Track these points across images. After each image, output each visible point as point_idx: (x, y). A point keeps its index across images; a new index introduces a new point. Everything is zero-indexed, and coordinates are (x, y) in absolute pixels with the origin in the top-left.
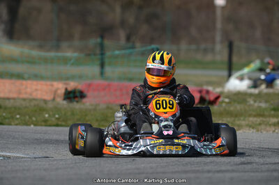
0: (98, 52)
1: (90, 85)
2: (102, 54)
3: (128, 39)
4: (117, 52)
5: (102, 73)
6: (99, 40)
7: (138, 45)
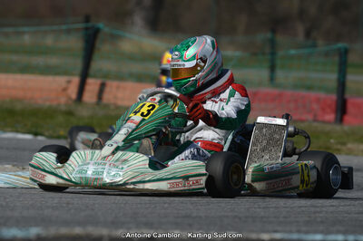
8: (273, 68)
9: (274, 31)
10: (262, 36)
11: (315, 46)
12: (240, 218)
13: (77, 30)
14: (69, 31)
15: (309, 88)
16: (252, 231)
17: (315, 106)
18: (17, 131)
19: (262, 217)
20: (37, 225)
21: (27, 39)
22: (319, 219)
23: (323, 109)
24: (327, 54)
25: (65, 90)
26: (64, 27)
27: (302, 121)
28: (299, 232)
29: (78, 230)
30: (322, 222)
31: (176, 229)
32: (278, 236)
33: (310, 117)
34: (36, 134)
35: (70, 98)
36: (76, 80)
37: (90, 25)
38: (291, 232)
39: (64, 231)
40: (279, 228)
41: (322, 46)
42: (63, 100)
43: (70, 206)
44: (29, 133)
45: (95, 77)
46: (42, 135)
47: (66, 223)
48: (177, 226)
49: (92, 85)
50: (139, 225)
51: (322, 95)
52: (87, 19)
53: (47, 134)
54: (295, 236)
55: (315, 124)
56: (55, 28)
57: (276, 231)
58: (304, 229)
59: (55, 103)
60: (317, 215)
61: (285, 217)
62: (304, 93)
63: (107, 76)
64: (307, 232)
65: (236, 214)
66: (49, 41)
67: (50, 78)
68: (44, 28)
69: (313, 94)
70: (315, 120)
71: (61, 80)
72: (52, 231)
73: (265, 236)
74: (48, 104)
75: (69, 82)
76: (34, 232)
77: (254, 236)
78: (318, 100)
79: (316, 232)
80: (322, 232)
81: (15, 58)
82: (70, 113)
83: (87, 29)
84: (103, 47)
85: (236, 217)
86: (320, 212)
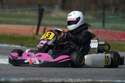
0: (102, 16)
1: (98, 32)
2: (104, 17)
3: (116, 11)
4: (111, 17)
5: (103, 26)
6: (102, 11)
7: (120, 14)
8: (104, 23)
9: (104, 10)
10: (100, 12)
11: (118, 15)
12: (92, 74)
13: (36, 9)
14: (33, 10)
15: (116, 29)
16: (97, 79)
17: (118, 35)
18: (16, 45)
19: (100, 74)
20: (22, 77)
21: (19, 13)
22: (120, 75)
23: (121, 37)
24: (122, 18)
25: (32, 30)
26: (32, 9)
27: (114, 41)
28: (113, 79)
29: (37, 79)
30: (121, 76)
31: (70, 78)
32: (105, 81)
33: (116, 39)
34: (22, 46)
35: (34, 33)
36: (36, 27)
37: (40, 8)
38: (110, 79)
39: (32, 79)
40: (106, 78)
41: (121, 15)
42: (31, 34)
43: (34, 70)
44: (20, 45)
45: (42, 26)
46: (24, 46)
47: (33, 76)
48: (71, 77)
49: (42, 28)
50: (58, 77)
51: (121, 32)
52: (40, 6)
53: (26, 45)
54: (111, 81)
55: (119, 42)
56: (29, 9)
57: (105, 79)
58: (115, 78)
59: (28, 35)
60: (119, 73)
61: (108, 74)
62: (114, 31)
63: (46, 25)
64: (116, 79)
65: (91, 73)
66: (27, 13)
67: (27, 26)
68: (24, 9)
69: (118, 31)
70: (118, 40)
71: (31, 27)
72: (28, 79)
73: (101, 81)
74: (26, 35)
75: (34, 28)
76: (22, 79)
77: (97, 81)
78: (119, 33)
79: (119, 79)
80: (121, 79)
81: (15, 19)
82: (34, 38)
83: (39, 9)
84: (45, 15)
85: (91, 74)
86: (120, 72)
